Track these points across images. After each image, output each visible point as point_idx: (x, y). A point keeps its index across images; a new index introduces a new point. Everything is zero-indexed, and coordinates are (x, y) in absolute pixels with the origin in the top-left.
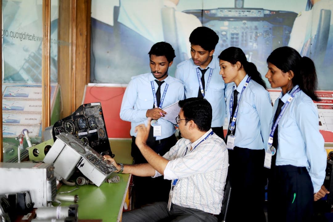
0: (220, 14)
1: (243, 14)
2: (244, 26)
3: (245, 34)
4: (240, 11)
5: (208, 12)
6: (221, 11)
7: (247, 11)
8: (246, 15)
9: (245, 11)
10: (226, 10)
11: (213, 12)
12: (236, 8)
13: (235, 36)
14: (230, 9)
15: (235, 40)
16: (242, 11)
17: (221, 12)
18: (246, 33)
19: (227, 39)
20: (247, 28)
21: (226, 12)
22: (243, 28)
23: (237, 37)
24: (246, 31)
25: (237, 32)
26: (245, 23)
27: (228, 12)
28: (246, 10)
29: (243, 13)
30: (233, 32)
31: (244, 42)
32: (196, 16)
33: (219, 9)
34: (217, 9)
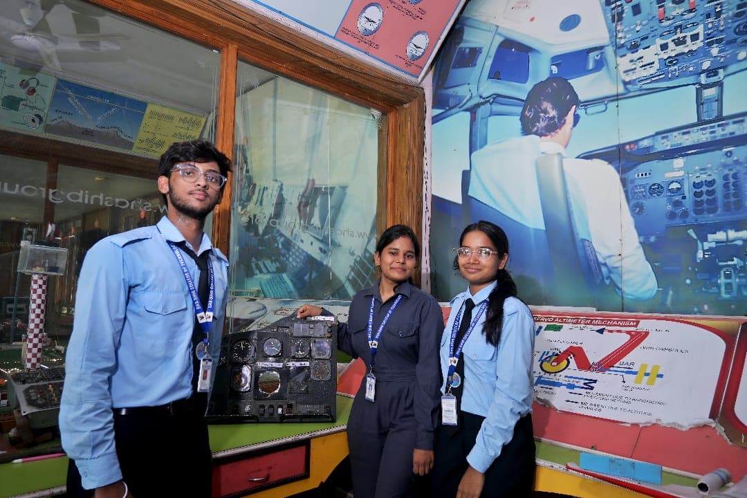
0: (662, 145)
1: (722, 133)
2: (729, 161)
3: (732, 180)
4: (713, 127)
5: (632, 146)
6: (663, 138)
7: (735, 123)
8: (733, 133)
9: (727, 124)
10: (676, 133)
11: (645, 143)
12: (701, 122)
13: (704, 189)
14: (685, 129)
15: (705, 197)
16: (719, 126)
17: (665, 140)
18: (735, 176)
19: (684, 198)
20: (737, 162)
21: (675, 137)
22: (725, 166)
23: (710, 189)
24: (734, 171)
25: (710, 179)
26: (730, 152)
27: (681, 136)
28: (731, 121)
29: (723, 130)
30: (697, 181)
31: (732, 199)
32: (606, 160)
33: (657, 134)
34: (653, 136)
